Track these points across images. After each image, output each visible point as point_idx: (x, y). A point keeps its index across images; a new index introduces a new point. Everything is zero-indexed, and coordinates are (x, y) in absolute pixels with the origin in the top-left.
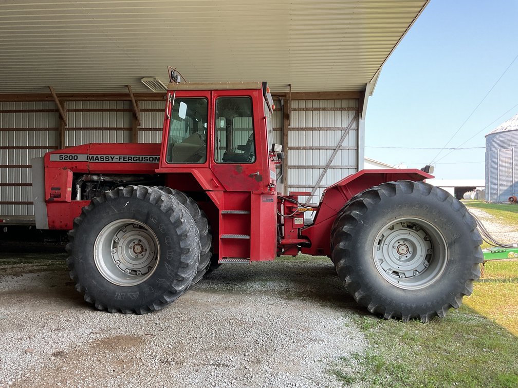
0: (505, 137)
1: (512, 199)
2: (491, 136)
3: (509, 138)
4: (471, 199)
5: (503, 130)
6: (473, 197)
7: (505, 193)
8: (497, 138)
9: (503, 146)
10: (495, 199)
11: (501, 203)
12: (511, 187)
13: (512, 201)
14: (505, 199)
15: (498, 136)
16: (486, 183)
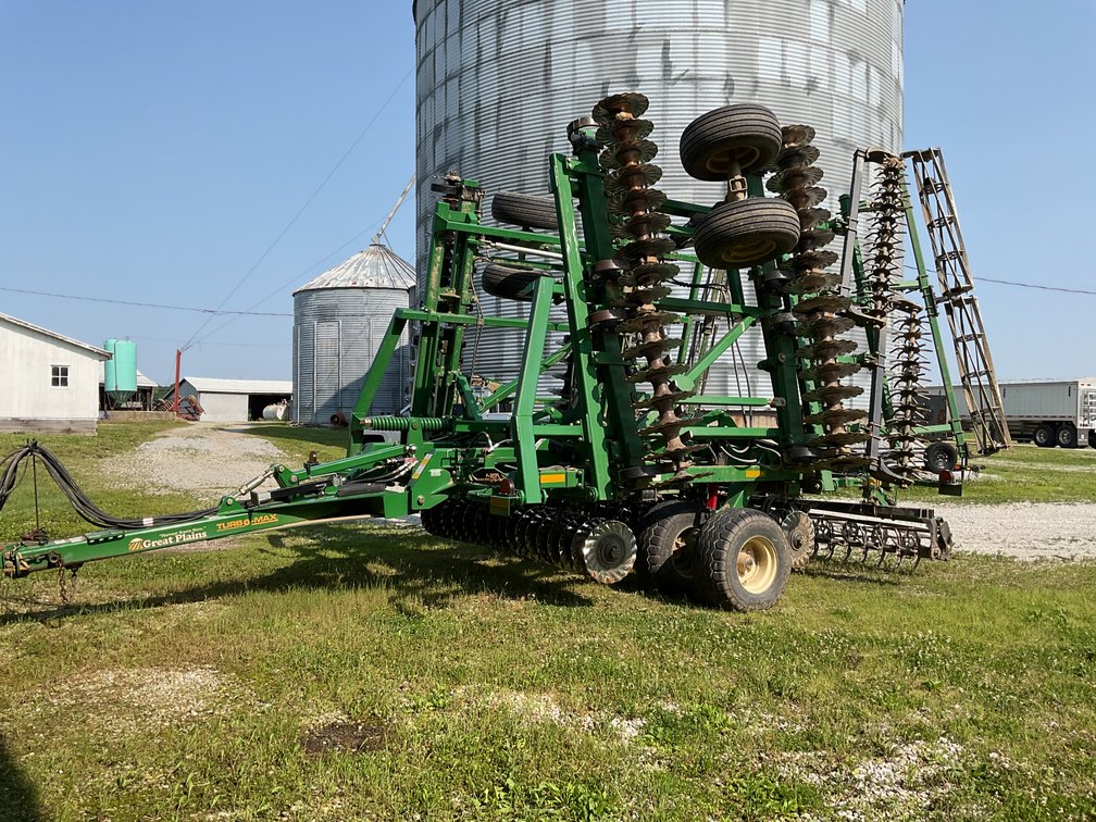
0: (328, 300)
1: (336, 420)
2: (303, 295)
3: (333, 302)
4: (276, 418)
5: (323, 286)
6: (280, 414)
7: (326, 407)
8: (314, 301)
9: (325, 315)
10: (308, 418)
11: (319, 426)
12: (336, 396)
13: (337, 423)
14: (325, 419)
15: (314, 296)
16: (295, 386)
